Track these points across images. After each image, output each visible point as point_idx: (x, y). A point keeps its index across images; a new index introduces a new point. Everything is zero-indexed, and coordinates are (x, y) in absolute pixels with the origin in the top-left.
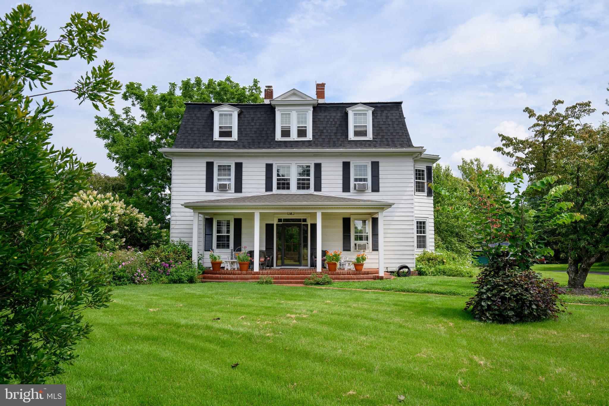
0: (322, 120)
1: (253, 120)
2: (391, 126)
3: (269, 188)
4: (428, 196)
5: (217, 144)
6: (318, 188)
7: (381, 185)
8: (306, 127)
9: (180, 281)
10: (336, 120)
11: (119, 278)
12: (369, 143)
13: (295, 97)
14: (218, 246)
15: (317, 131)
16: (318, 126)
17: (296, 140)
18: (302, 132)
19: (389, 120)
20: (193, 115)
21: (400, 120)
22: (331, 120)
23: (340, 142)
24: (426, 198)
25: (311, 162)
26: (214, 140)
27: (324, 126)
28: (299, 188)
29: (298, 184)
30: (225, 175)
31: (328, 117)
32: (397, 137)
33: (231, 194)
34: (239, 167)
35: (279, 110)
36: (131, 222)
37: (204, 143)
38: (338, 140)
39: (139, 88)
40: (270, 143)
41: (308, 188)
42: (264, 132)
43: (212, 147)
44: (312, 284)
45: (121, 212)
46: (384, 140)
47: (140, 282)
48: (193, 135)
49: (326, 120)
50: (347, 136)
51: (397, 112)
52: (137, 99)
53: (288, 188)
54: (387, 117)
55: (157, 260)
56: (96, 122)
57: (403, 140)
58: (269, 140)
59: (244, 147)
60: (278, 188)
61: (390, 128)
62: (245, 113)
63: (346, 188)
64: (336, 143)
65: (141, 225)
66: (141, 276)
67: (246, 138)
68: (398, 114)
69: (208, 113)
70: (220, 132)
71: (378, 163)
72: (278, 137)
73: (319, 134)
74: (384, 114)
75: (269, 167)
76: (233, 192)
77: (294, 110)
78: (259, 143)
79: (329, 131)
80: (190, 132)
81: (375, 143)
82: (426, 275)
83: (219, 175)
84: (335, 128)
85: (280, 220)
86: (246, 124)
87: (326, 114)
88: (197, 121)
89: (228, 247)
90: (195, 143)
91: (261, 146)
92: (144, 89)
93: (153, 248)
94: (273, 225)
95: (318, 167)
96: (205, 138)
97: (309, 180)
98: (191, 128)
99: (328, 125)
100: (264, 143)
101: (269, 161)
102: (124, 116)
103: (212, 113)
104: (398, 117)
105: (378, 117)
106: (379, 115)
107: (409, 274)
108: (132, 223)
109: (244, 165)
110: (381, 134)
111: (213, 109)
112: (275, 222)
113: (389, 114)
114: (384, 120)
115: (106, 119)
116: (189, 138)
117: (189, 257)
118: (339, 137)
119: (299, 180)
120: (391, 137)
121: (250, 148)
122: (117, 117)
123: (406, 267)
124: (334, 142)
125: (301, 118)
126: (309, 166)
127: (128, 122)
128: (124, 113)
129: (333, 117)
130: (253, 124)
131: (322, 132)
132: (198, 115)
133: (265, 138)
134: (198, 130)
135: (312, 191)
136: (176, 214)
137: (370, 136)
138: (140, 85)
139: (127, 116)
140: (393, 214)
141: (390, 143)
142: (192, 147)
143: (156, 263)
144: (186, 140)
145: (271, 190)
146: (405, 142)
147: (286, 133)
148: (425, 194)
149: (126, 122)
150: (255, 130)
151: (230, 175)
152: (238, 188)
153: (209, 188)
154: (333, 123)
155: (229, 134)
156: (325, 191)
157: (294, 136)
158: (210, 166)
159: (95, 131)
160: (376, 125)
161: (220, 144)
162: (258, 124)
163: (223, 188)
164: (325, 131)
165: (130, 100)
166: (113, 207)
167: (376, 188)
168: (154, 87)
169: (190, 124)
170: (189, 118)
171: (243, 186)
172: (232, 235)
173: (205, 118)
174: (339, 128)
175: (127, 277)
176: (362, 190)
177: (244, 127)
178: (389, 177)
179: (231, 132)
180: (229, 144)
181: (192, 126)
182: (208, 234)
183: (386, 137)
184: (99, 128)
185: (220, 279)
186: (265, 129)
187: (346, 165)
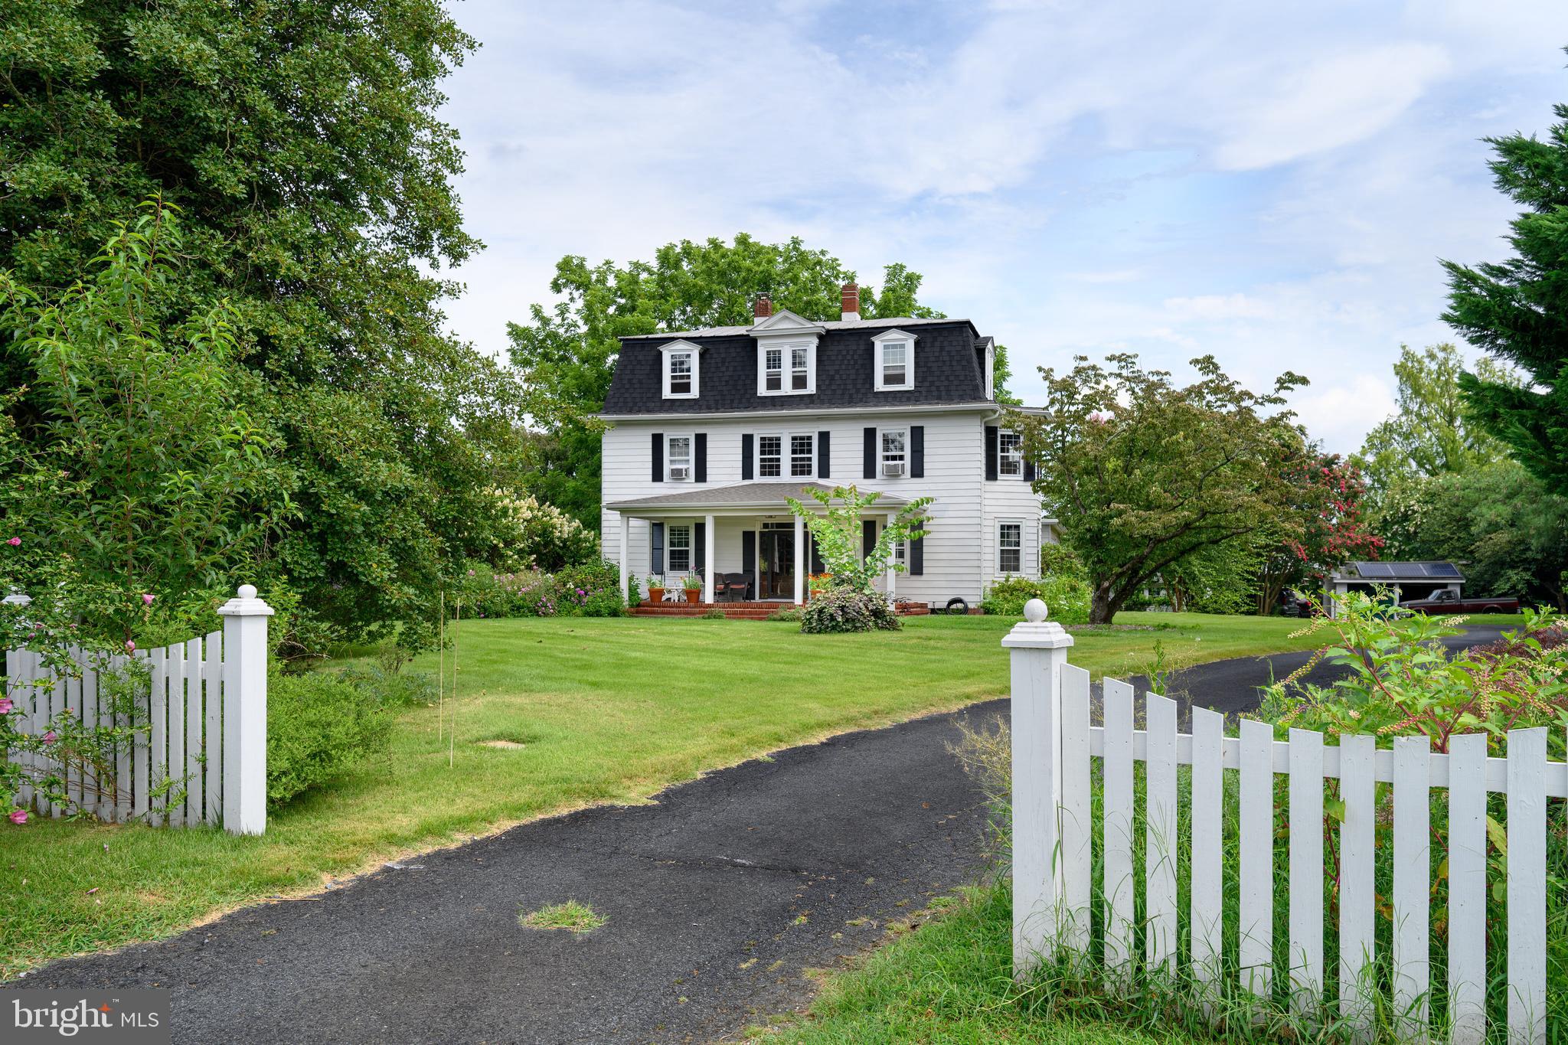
0: (833, 358)
1: (723, 362)
2: (948, 363)
3: (747, 473)
4: (1026, 480)
5: (668, 404)
6: (824, 472)
7: (926, 466)
8: (805, 372)
9: (598, 614)
10: (856, 357)
11: (519, 608)
12: (908, 395)
13: (787, 321)
14: (673, 567)
15: (824, 377)
16: (827, 368)
17: (789, 393)
18: (799, 381)
19: (944, 353)
20: (633, 358)
21: (963, 353)
22: (849, 357)
23: (860, 396)
24: (1022, 483)
25: (814, 431)
26: (663, 398)
27: (837, 367)
28: (794, 473)
29: (793, 466)
30: (680, 454)
31: (844, 353)
32: (955, 383)
33: (690, 486)
34: (701, 440)
35: (762, 345)
36: (545, 530)
37: (648, 404)
38: (858, 391)
39: (581, 266)
40: (748, 400)
41: (809, 473)
42: (740, 382)
43: (660, 411)
45: (528, 515)
46: (933, 388)
47: (546, 615)
48: (631, 391)
49: (840, 357)
50: (872, 385)
51: (960, 338)
52: (578, 289)
53: (778, 474)
54: (942, 349)
55: (570, 585)
56: (510, 334)
57: (965, 388)
58: (748, 396)
59: (709, 409)
60: (763, 474)
61: (944, 368)
62: (713, 351)
63: (869, 472)
64: (855, 396)
65: (558, 534)
66: (546, 607)
67: (711, 393)
68: (961, 343)
69: (654, 353)
70: (673, 385)
71: (922, 428)
72: (762, 389)
73: (827, 382)
74: (937, 344)
75: (748, 440)
76: (694, 481)
77: (786, 344)
78: (732, 401)
79: (844, 377)
80: (627, 386)
81: (916, 394)
82: (996, 614)
83: (672, 454)
84: (854, 371)
85: (766, 526)
86: (713, 370)
87: (841, 347)
88: (638, 367)
89: (686, 567)
90: (635, 403)
91: (735, 405)
92: (590, 265)
93: (568, 569)
94: (754, 533)
95: (824, 437)
96: (649, 395)
97: (810, 459)
98: (630, 380)
99: (844, 367)
100: (740, 402)
101: (748, 431)
102: (558, 320)
103: (660, 353)
104: (959, 348)
105: (927, 349)
106: (929, 345)
107: (966, 611)
108: (546, 532)
109: (709, 438)
110: (930, 379)
111: (661, 348)
112: (758, 529)
113: (946, 344)
114: (937, 354)
115: (526, 330)
116: (627, 395)
117: (615, 582)
118: (859, 386)
119: (794, 459)
120: (946, 383)
121: (717, 410)
122: (546, 322)
123: (960, 601)
124: (851, 396)
125: (799, 357)
126: (810, 438)
127: (566, 332)
128: (557, 315)
129: (851, 353)
130: (724, 369)
131: (832, 378)
132: (640, 358)
133: (742, 392)
134: (640, 382)
135: (814, 477)
137: (909, 384)
138: (583, 260)
139: (563, 320)
140: (947, 514)
141: (943, 393)
142: (630, 412)
143: (569, 589)
144: (621, 400)
145: (751, 477)
146: (968, 392)
147: (773, 383)
148: (1021, 476)
149: (561, 331)
150: (727, 378)
151: (687, 454)
152: (701, 475)
153: (657, 476)
154: (852, 362)
155: (685, 387)
156: (837, 478)
157: (787, 389)
158: (657, 440)
159: (508, 350)
160: (922, 364)
161: (673, 405)
162: (731, 369)
163: (677, 475)
164: (837, 377)
165: (566, 292)
166: (515, 510)
167: (918, 471)
168: (608, 263)
169: (628, 372)
170: (626, 363)
171: (709, 471)
172: (692, 549)
173: (651, 362)
174: (861, 371)
175: (528, 608)
176: (893, 475)
177: (710, 375)
178: (941, 451)
179: (689, 384)
180: (686, 403)
181: (630, 377)
182: (656, 549)
183: (937, 384)
184: (514, 344)
185: (658, 613)
186: (743, 377)
187: (870, 435)
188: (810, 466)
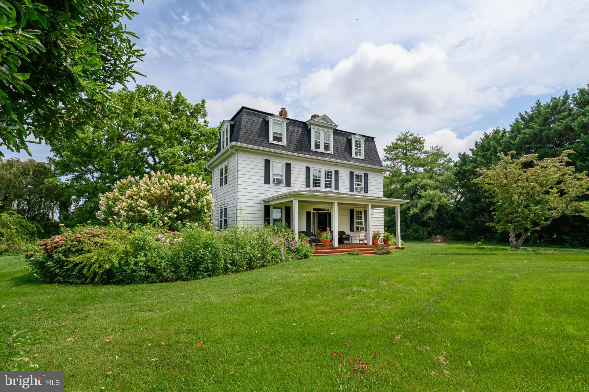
0: (336, 141)
1: (294, 132)
3: (308, 185)
5: (273, 145)
6: (337, 188)
7: (368, 189)
8: (329, 144)
13: (325, 120)
15: (335, 148)
17: (323, 152)
18: (327, 147)
23: (348, 158)
25: (332, 169)
26: (270, 142)
28: (325, 187)
29: (325, 184)
30: (278, 172)
32: (375, 159)
33: (283, 188)
35: (313, 128)
38: (347, 156)
40: (308, 151)
41: (330, 187)
42: (303, 143)
43: (269, 147)
44: (384, 254)
46: (369, 160)
48: (252, 135)
49: (338, 141)
50: (351, 155)
53: (319, 186)
57: (378, 162)
58: (308, 149)
59: (291, 151)
60: (314, 186)
61: (371, 153)
63: (351, 190)
64: (346, 158)
69: (261, 119)
70: (274, 137)
71: (367, 174)
72: (313, 148)
73: (336, 150)
75: (308, 169)
76: (285, 185)
77: (323, 130)
78: (301, 150)
79: (341, 149)
81: (365, 161)
84: (344, 148)
85: (315, 209)
86: (290, 134)
88: (254, 124)
91: (302, 152)
94: (311, 212)
95: (337, 173)
96: (262, 139)
97: (331, 181)
99: (340, 145)
100: (304, 151)
101: (308, 165)
103: (268, 120)
109: (291, 166)
110: (367, 156)
118: (347, 154)
119: (325, 181)
120: (372, 159)
121: (295, 152)
125: (327, 137)
126: (331, 172)
132: (254, 119)
133: (304, 147)
134: (256, 131)
135: (333, 190)
136: (242, 201)
137: (363, 157)
141: (373, 163)
144: (248, 138)
145: (309, 187)
147: (317, 146)
150: (297, 140)
151: (282, 172)
152: (288, 183)
153: (267, 181)
155: (280, 139)
156: (341, 190)
157: (322, 149)
158: (267, 162)
161: (275, 147)
162: (299, 136)
164: (339, 149)
167: (366, 191)
169: (250, 125)
170: (247, 120)
171: (292, 182)
172: (284, 219)
173: (260, 123)
174: (347, 149)
176: (359, 191)
177: (289, 136)
178: (372, 184)
179: (282, 138)
180: (281, 147)
181: (251, 127)
186: (304, 141)
187: (352, 173)
188: (331, 184)
